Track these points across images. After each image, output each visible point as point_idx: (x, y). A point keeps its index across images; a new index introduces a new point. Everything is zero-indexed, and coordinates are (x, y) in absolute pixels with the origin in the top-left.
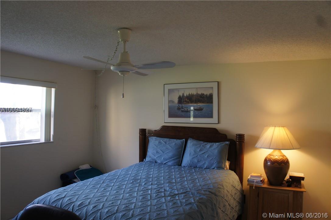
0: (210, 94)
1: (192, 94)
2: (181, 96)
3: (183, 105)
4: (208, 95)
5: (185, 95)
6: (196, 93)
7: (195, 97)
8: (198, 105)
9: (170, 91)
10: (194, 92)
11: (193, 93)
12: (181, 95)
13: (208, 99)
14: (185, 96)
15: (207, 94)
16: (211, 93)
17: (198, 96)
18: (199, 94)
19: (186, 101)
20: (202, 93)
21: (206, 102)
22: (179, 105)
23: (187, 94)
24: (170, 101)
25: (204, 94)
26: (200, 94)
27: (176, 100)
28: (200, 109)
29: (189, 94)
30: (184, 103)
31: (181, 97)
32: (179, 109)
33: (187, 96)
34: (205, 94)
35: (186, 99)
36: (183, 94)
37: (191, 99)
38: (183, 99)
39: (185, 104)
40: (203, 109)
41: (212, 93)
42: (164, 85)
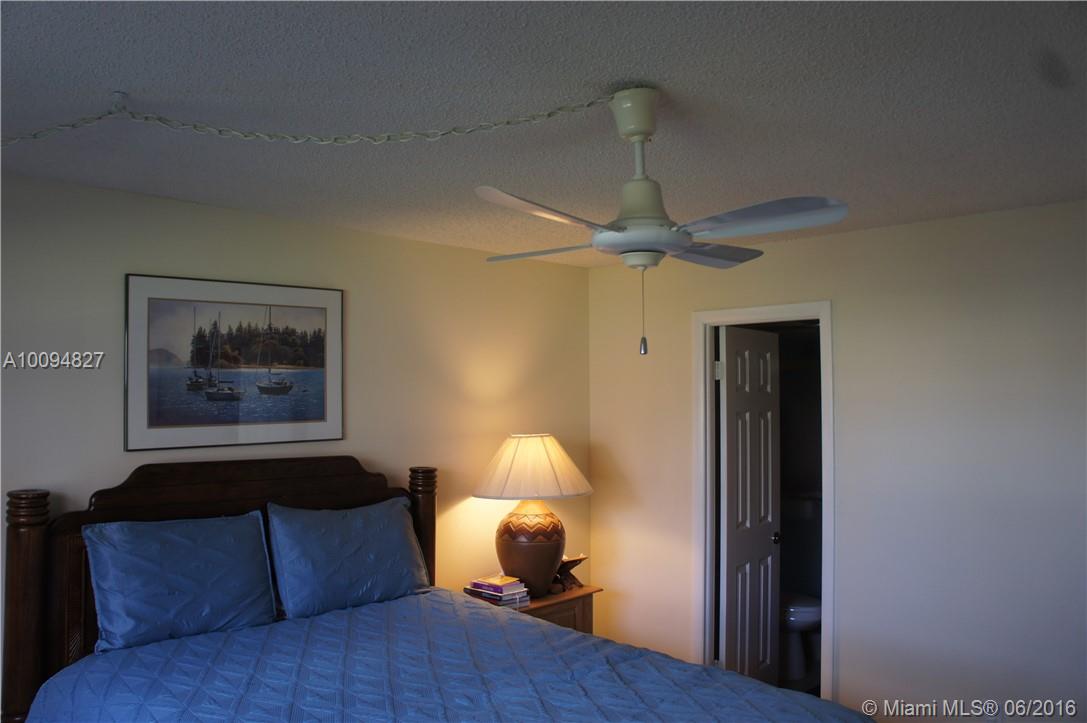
0: (315, 332)
1: (249, 326)
2: (207, 332)
3: (214, 371)
4: (309, 337)
5: (224, 330)
6: (266, 327)
7: (262, 339)
8: (273, 371)
9: (158, 308)
10: (260, 323)
11: (253, 325)
12: (207, 330)
13: (307, 351)
14: (223, 335)
15: (305, 333)
16: (320, 330)
17: (272, 338)
18: (277, 331)
19: (225, 356)
20: (287, 328)
21: (302, 362)
22: (195, 372)
23: (230, 329)
24: (158, 355)
25: (293, 332)
26: (281, 330)
27: (184, 350)
28: (280, 389)
29: (240, 328)
30: (220, 361)
31: (204, 337)
32: (195, 386)
33: (230, 334)
34: (299, 331)
35: (228, 347)
36: (215, 324)
37: (244, 345)
38: (216, 348)
39: (222, 367)
40: (291, 388)
41: (323, 329)
42: (127, 276)
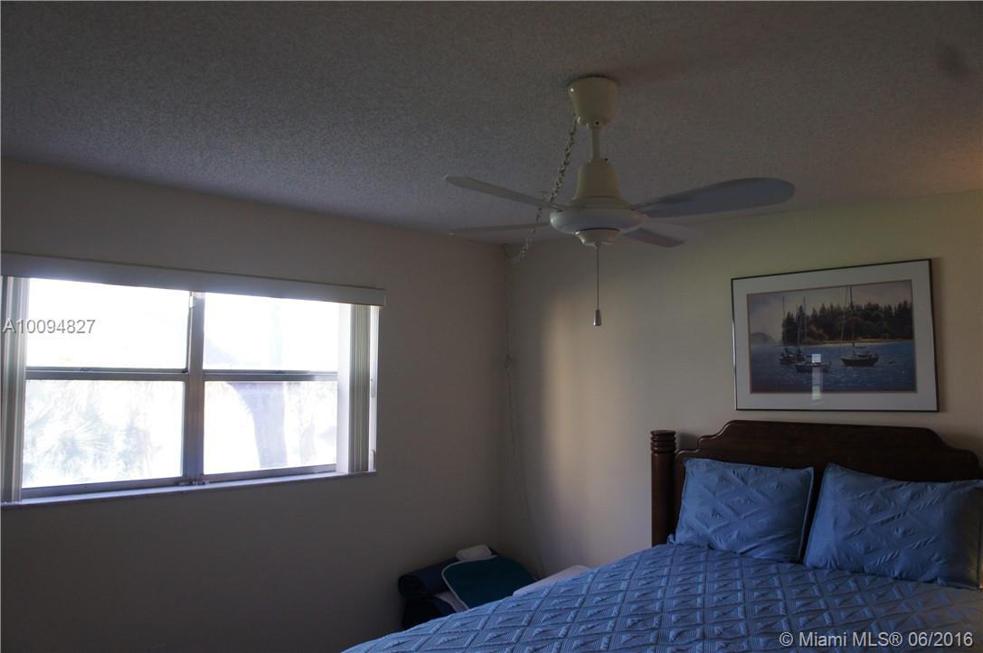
0: (900, 305)
1: (832, 307)
2: (795, 316)
3: (802, 348)
4: (893, 310)
5: (809, 313)
6: (848, 306)
7: (844, 317)
8: (856, 345)
9: (754, 301)
10: (841, 302)
11: (835, 305)
12: (795, 313)
13: (898, 323)
14: (808, 317)
15: (890, 307)
16: (905, 302)
17: (855, 315)
18: (859, 309)
19: (811, 334)
20: (869, 304)
21: (887, 335)
22: (786, 350)
23: (814, 310)
24: (756, 337)
25: (876, 307)
26: (863, 307)
27: (777, 332)
28: (867, 361)
29: (823, 309)
30: (807, 339)
31: (792, 319)
32: (786, 361)
33: (814, 315)
34: (882, 305)
35: (813, 328)
36: (801, 308)
37: (829, 326)
38: (803, 328)
39: (809, 343)
40: (876, 360)
41: (909, 302)
42: (732, 280)
